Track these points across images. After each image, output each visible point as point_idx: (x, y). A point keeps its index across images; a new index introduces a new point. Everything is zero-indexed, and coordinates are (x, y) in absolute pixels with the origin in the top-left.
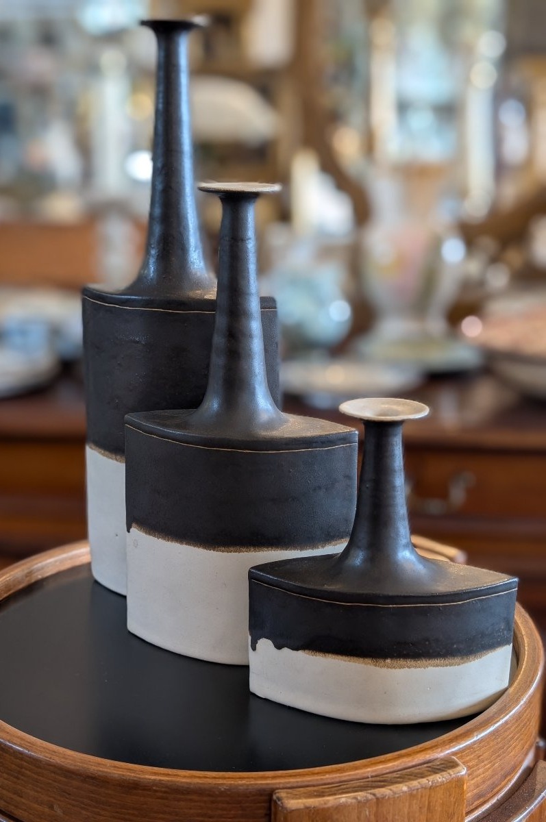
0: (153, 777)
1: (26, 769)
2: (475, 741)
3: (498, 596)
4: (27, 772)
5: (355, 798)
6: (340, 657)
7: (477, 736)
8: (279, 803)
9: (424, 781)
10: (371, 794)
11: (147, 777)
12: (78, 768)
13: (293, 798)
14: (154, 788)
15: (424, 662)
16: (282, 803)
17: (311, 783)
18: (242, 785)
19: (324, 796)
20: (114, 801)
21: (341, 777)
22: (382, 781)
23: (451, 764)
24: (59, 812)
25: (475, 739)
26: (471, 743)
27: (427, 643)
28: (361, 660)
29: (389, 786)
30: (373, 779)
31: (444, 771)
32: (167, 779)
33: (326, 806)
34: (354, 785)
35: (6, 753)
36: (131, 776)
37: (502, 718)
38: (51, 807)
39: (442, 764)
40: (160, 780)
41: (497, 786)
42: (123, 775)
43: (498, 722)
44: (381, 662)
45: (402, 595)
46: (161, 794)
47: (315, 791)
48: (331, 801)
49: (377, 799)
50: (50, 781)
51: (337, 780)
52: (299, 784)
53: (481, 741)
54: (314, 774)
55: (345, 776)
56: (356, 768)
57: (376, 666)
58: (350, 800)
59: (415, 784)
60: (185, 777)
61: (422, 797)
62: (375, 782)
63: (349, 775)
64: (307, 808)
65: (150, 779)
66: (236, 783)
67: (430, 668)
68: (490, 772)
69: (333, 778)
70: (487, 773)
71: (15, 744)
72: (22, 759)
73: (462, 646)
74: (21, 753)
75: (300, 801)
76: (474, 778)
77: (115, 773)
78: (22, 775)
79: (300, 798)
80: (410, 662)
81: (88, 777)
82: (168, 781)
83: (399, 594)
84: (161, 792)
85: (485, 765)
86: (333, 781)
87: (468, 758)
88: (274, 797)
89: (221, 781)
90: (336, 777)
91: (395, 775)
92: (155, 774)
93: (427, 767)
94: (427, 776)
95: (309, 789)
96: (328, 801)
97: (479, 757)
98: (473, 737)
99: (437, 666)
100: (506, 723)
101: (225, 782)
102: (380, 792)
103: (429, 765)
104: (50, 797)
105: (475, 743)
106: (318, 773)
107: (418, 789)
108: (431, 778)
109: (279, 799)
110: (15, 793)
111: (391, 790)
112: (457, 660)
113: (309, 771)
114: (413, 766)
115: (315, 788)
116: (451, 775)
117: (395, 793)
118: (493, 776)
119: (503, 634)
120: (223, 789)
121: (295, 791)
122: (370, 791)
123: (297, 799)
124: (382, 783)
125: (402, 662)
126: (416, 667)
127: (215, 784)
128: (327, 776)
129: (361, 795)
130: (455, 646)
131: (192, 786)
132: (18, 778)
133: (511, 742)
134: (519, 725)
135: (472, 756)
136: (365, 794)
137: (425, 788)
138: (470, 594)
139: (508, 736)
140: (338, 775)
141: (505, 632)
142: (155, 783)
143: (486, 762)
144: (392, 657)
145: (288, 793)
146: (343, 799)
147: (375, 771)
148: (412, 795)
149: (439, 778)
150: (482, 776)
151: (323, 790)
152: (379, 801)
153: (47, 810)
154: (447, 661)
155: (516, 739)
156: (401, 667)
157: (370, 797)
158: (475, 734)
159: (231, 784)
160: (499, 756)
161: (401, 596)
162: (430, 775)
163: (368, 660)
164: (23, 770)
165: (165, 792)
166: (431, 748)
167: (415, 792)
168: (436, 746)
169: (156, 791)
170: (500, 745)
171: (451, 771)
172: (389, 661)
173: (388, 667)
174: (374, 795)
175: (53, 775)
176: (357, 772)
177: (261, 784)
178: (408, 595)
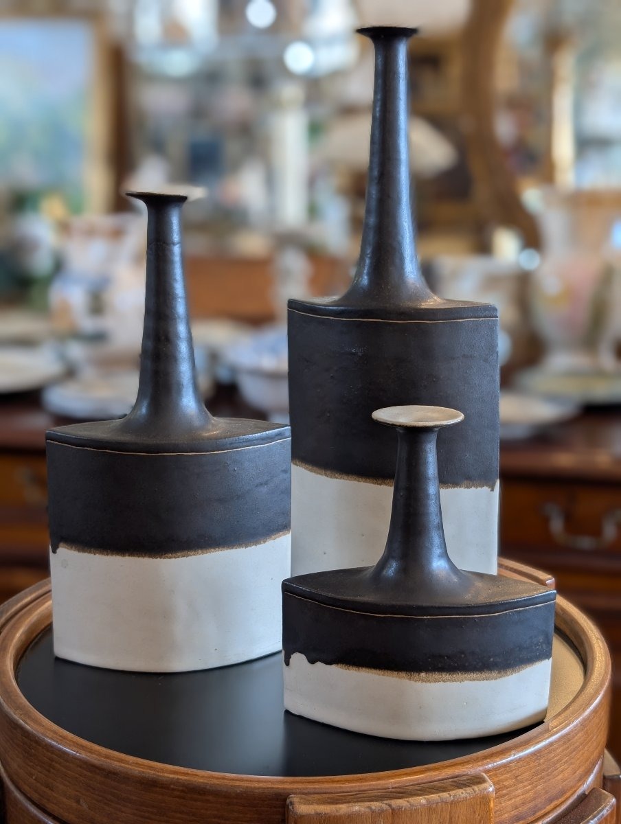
0: (172, 776)
1: (56, 762)
2: (512, 760)
3: (535, 608)
4: (57, 765)
5: (370, 808)
6: (374, 671)
7: (514, 755)
8: (291, 807)
9: (445, 795)
10: (386, 804)
11: (166, 775)
12: (102, 763)
13: (305, 804)
14: (172, 786)
15: (459, 675)
16: (293, 808)
17: (329, 791)
18: (259, 788)
19: (337, 804)
20: (134, 798)
21: (362, 786)
22: (401, 793)
23: (478, 780)
24: (85, 806)
25: (512, 758)
26: (507, 761)
27: (463, 656)
28: (395, 673)
29: (407, 798)
30: (393, 790)
31: (469, 786)
32: (185, 778)
33: (337, 814)
34: (372, 795)
35: (39, 745)
36: (151, 773)
37: (545, 739)
38: (78, 802)
39: (468, 779)
40: (178, 779)
41: (540, 809)
42: (143, 772)
43: (540, 742)
44: (416, 674)
45: (437, 605)
46: (178, 793)
47: (329, 798)
48: (343, 809)
49: (393, 810)
50: (77, 775)
51: (357, 789)
52: (316, 791)
53: (520, 759)
54: (333, 782)
55: (365, 786)
56: (379, 779)
57: (410, 679)
58: (363, 809)
59: (434, 797)
60: (203, 777)
61: (442, 811)
62: (394, 792)
63: (370, 785)
64: (318, 814)
65: (168, 777)
66: (252, 786)
67: (466, 682)
68: (531, 794)
69: (352, 787)
70: (528, 795)
71: (47, 737)
72: (53, 752)
73: (498, 660)
74: (52, 746)
75: (311, 807)
76: (511, 799)
77: (136, 770)
78: (54, 769)
79: (312, 804)
80: (445, 676)
81: (110, 772)
82: (186, 780)
83: (434, 605)
84: (178, 790)
85: (525, 786)
86: (352, 790)
87: (503, 777)
88: (288, 801)
89: (238, 783)
90: (356, 786)
91: (416, 787)
92: (175, 772)
93: (452, 781)
94: (449, 790)
95: (324, 795)
96: (340, 809)
97: (517, 776)
98: (510, 756)
99: (474, 680)
100: (551, 744)
101: (241, 784)
102: (396, 803)
103: (455, 779)
104: (77, 791)
105: (511, 762)
106: (338, 782)
107: (437, 803)
108: (452, 793)
109: (292, 803)
110: (47, 786)
111: (408, 801)
112: (494, 674)
113: (330, 779)
114: (439, 780)
115: (331, 796)
116: (475, 791)
117: (411, 805)
118: (534, 799)
119: (542, 647)
120: (238, 791)
121: (309, 798)
122: (385, 802)
123: (309, 804)
124: (401, 795)
125: (437, 675)
126: (451, 681)
127: (231, 786)
128: (347, 785)
129: (376, 805)
130: (492, 660)
131: (208, 787)
132: (49, 771)
133: (558, 765)
134: (568, 748)
135: (508, 776)
136: (381, 804)
137: (446, 803)
138: (507, 606)
139: (553, 757)
140: (359, 784)
141: (544, 646)
142: (173, 782)
143: (526, 783)
144: (427, 670)
145: (301, 799)
146: (356, 808)
147: (399, 783)
148: (431, 809)
149: (462, 793)
150: (522, 797)
151: (338, 798)
152: (395, 812)
153: (74, 805)
154: (483, 675)
155: (565, 763)
156: (436, 681)
157: (385, 807)
158: (513, 752)
159: (247, 787)
160: (542, 778)
161: (435, 607)
162: (453, 790)
163: (403, 674)
164: (53, 763)
165: (182, 791)
166: (462, 764)
167: (434, 806)
168: (468, 762)
169: (173, 790)
170: (543, 767)
171: (476, 788)
172: (423, 674)
173: (423, 681)
174: (390, 805)
175: (79, 769)
176: (379, 782)
177: (278, 788)
178: (442, 605)
